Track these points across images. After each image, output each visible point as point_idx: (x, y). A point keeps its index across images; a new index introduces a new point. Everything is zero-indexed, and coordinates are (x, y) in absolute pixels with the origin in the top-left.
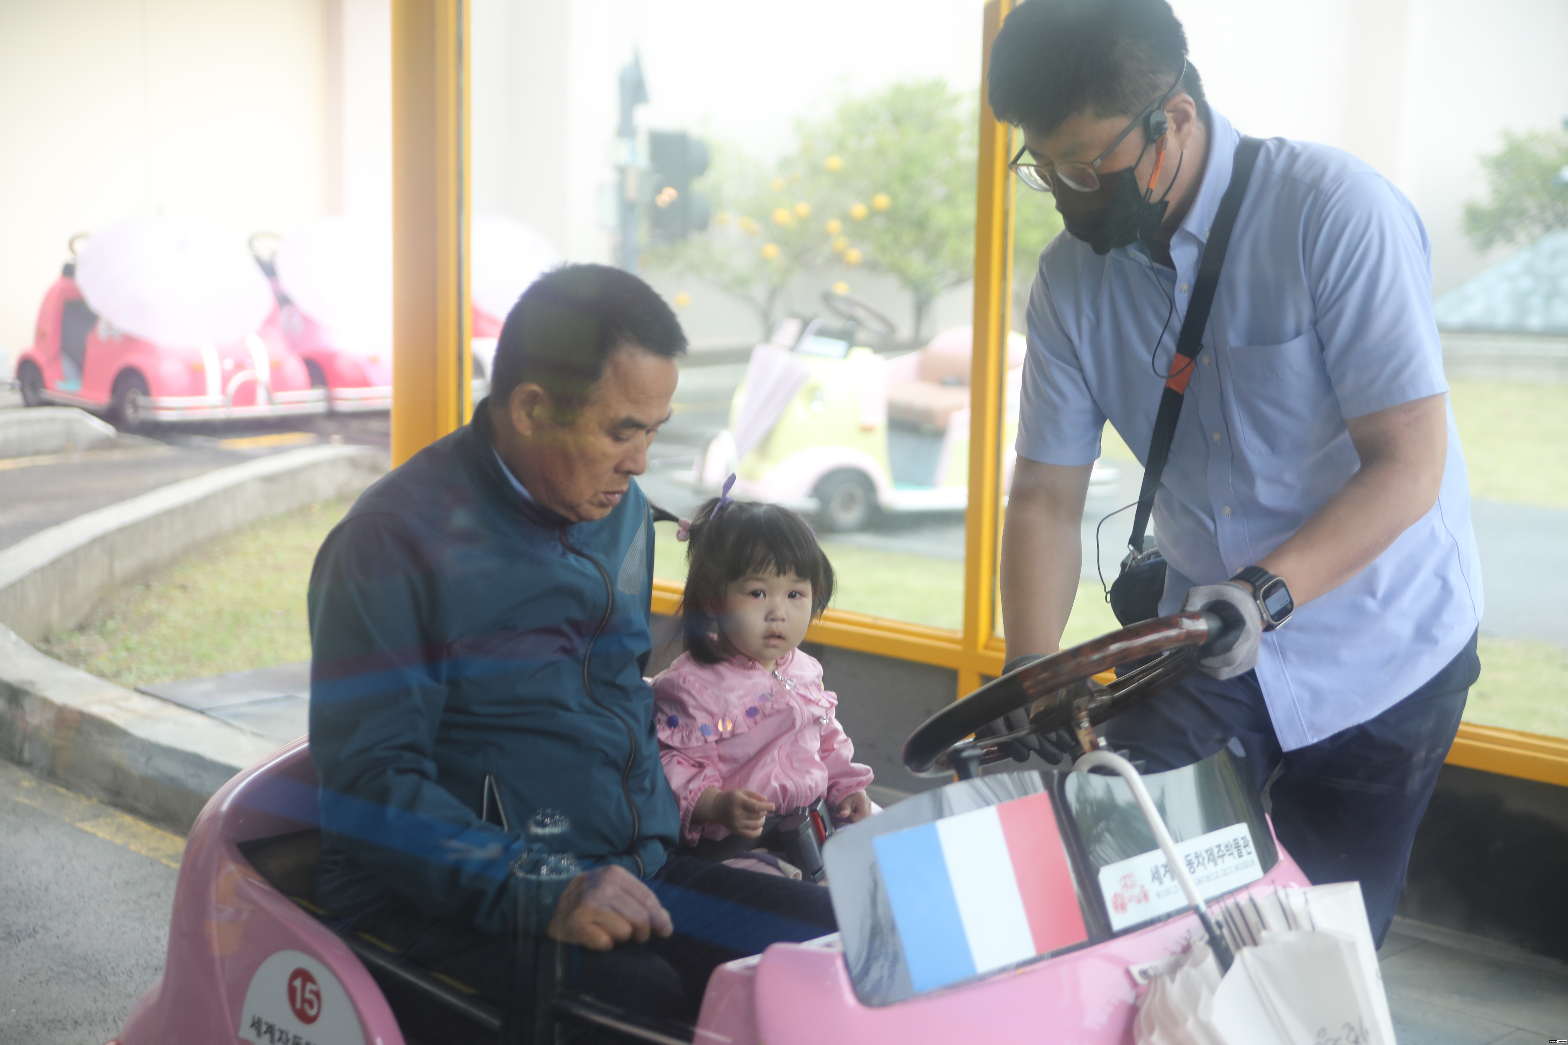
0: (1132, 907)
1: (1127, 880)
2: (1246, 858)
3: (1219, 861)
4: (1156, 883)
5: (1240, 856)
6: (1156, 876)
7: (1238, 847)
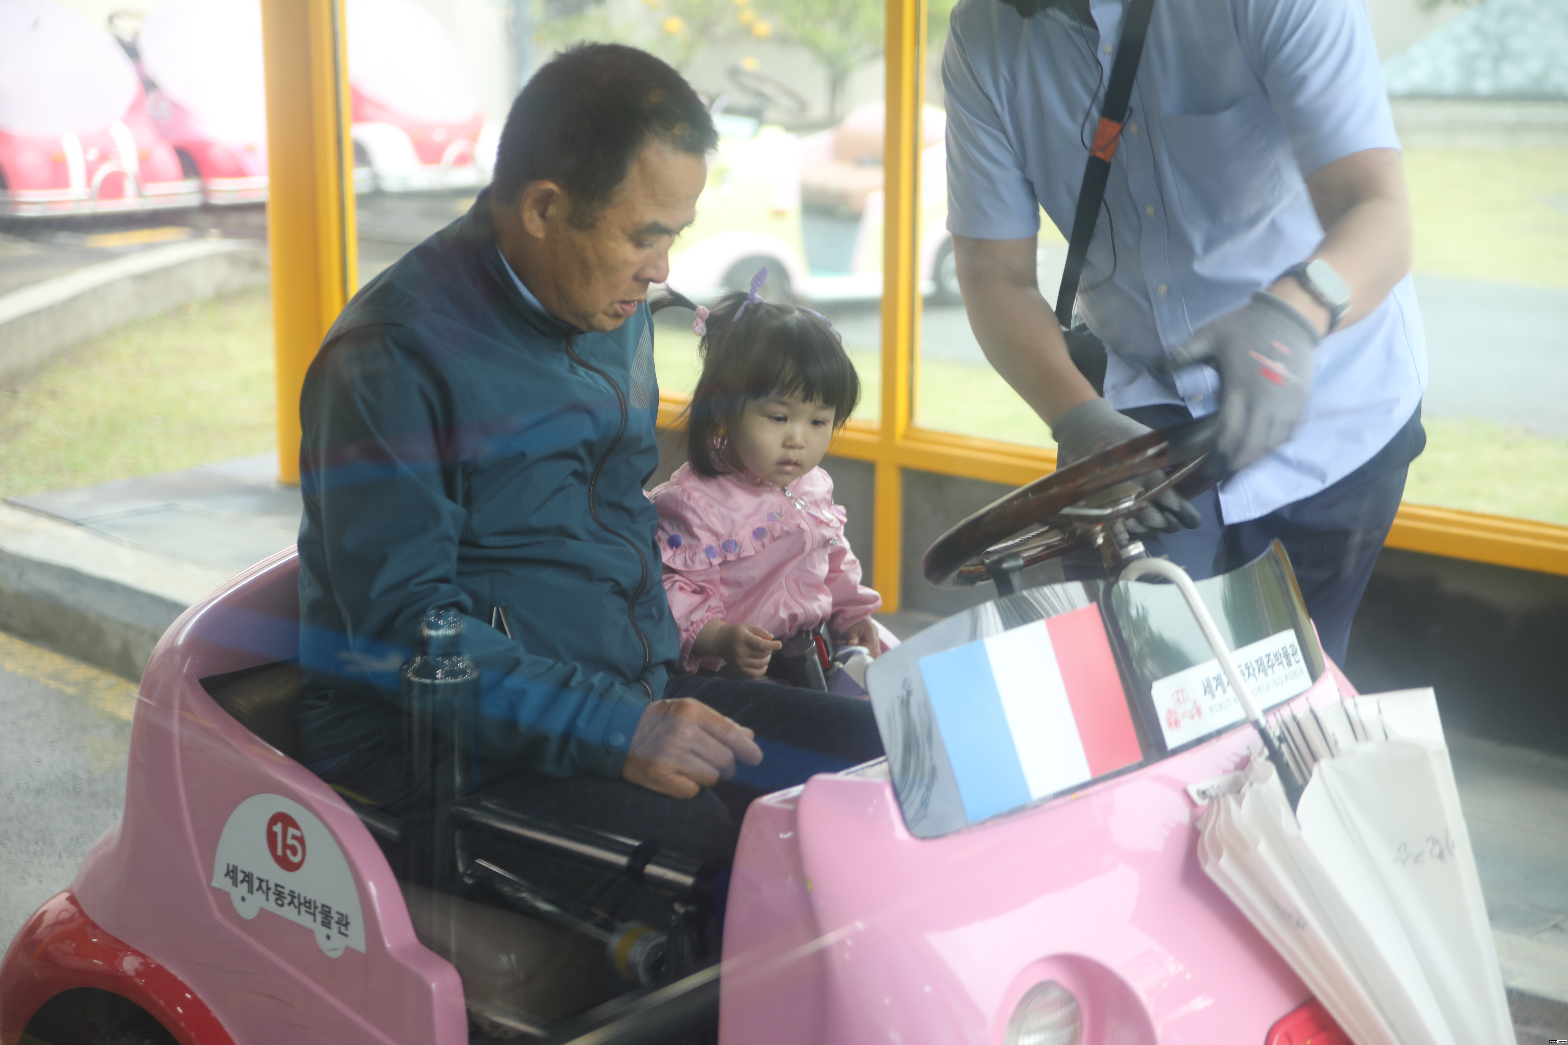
0: (1185, 723)
1: (1180, 694)
2: (1295, 666)
3: (1269, 671)
4: (1208, 696)
5: (1289, 664)
6: (1208, 690)
7: (1286, 655)
